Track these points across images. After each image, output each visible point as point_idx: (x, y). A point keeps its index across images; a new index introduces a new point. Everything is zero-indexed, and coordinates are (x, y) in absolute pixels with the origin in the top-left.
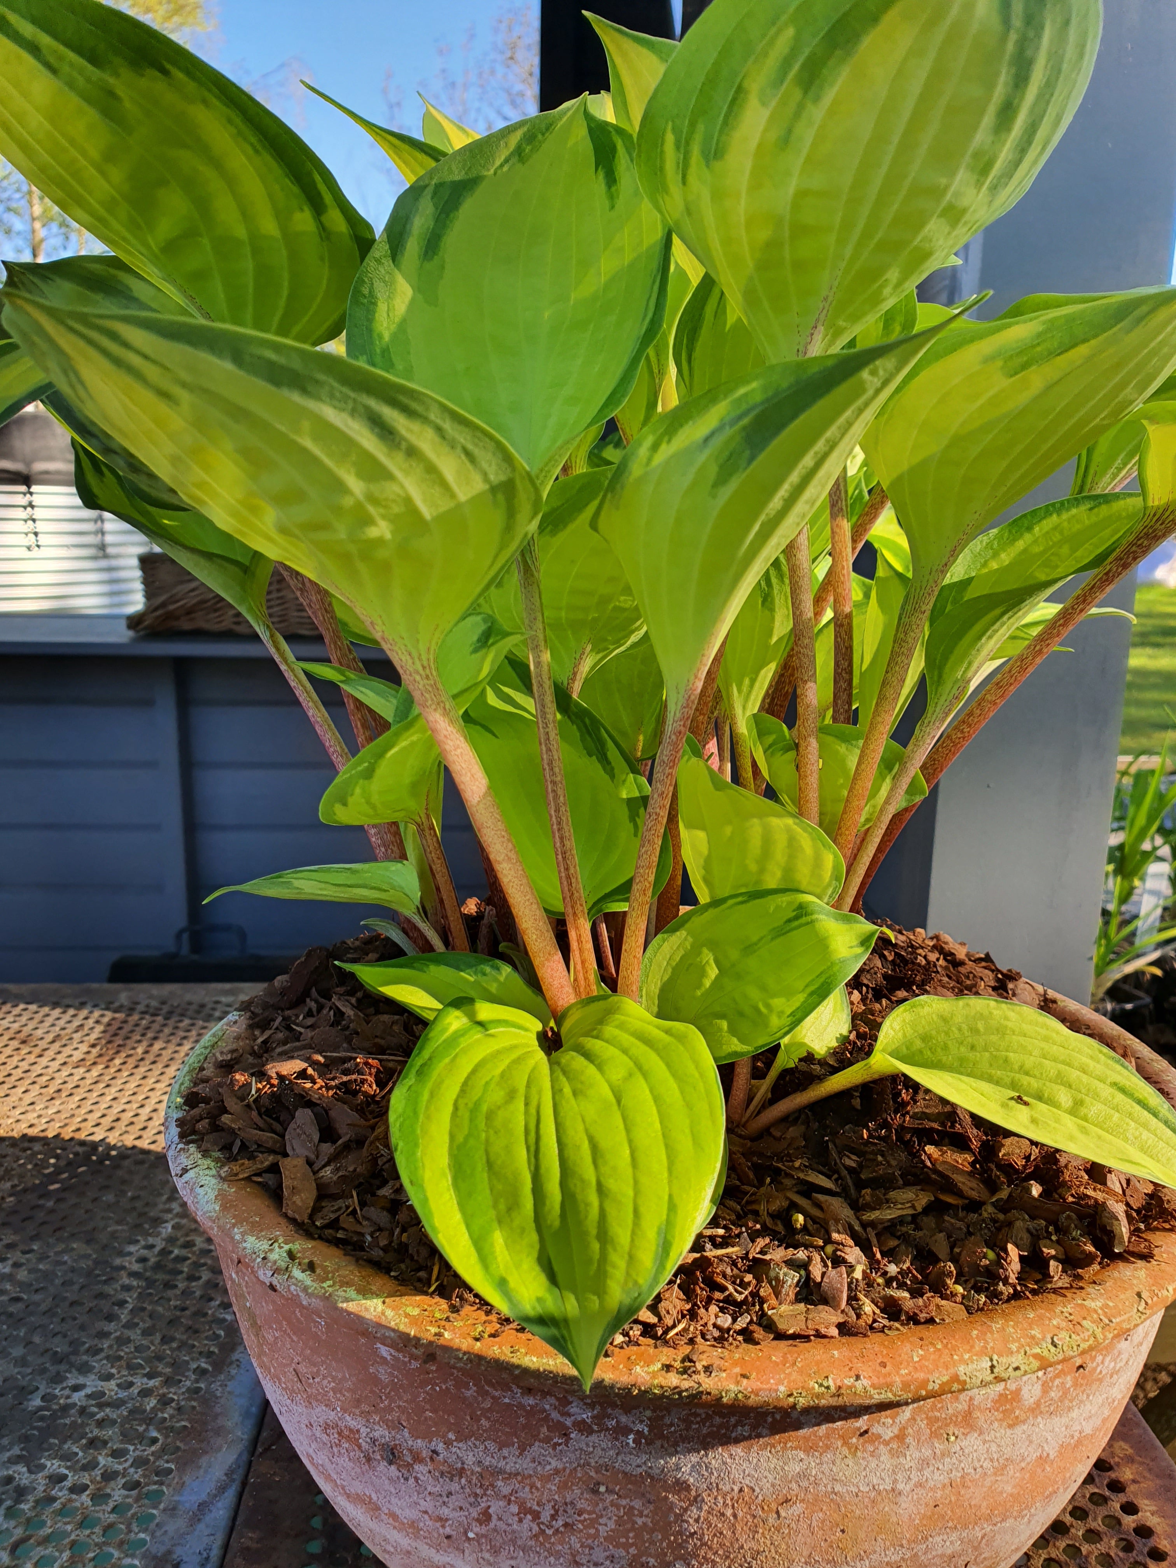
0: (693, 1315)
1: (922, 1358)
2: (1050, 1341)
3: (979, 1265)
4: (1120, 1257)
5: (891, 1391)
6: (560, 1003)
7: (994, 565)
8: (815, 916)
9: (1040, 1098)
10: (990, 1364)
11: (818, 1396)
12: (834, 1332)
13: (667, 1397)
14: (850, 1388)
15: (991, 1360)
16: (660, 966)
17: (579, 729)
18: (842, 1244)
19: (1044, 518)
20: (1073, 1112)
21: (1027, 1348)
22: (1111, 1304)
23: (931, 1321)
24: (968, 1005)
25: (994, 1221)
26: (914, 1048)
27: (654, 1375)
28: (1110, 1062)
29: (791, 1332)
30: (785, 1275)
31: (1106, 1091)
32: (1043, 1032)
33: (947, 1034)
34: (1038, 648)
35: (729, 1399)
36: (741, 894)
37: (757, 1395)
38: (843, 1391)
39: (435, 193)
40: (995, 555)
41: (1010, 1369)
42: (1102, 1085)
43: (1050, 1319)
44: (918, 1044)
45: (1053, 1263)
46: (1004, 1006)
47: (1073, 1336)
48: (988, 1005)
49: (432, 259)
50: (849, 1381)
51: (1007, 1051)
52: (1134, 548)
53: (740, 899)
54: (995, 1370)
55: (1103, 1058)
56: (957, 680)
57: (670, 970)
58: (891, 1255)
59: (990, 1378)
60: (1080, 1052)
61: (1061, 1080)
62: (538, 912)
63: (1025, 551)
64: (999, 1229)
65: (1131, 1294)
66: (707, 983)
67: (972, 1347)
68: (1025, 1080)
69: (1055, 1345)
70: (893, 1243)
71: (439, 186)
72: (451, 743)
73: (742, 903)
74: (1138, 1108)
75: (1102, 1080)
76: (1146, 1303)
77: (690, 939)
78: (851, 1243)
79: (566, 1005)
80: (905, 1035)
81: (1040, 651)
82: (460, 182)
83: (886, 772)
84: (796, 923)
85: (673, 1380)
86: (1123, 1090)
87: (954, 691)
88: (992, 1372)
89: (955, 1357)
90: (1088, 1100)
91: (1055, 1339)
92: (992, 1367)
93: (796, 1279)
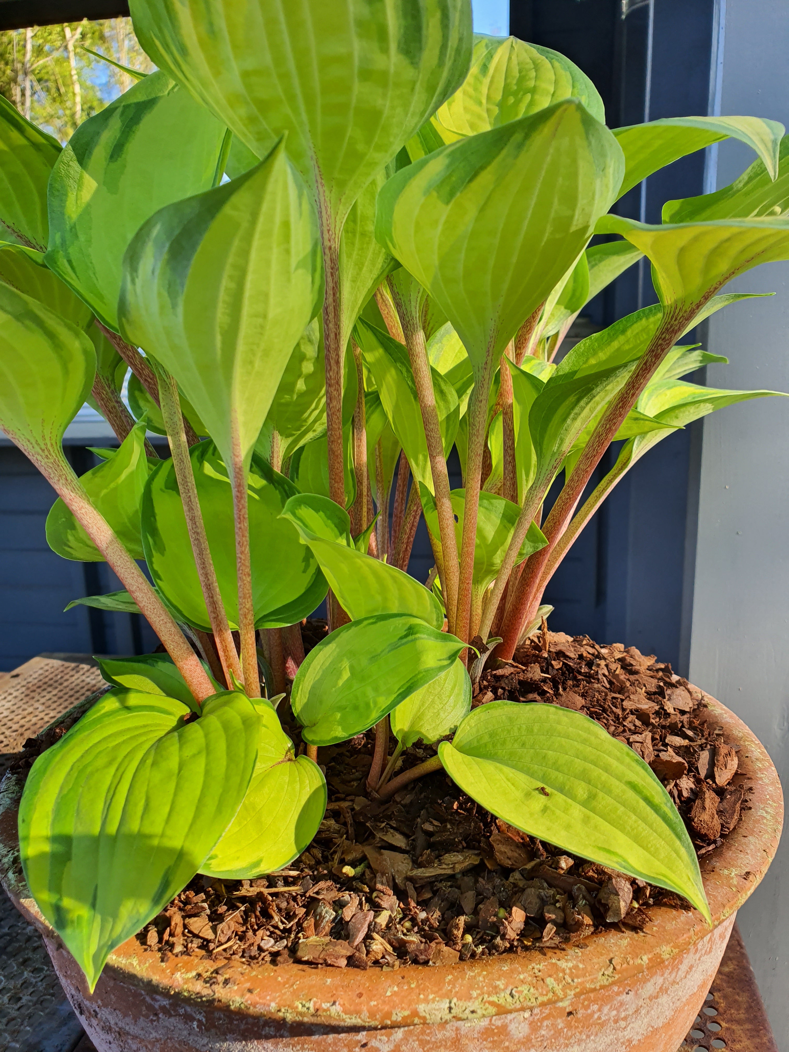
0: (242, 938)
1: (394, 994)
2: (508, 992)
3: (488, 921)
4: (615, 926)
5: (360, 1017)
6: (200, 695)
7: (593, 361)
8: (418, 635)
9: (561, 790)
10: (448, 1005)
11: (301, 1014)
12: (343, 962)
13: (193, 999)
14: (325, 1011)
15: (450, 1002)
16: (315, 669)
17: (280, 492)
18: (383, 892)
19: (636, 322)
20: (585, 804)
21: (486, 996)
22: (581, 966)
23: (426, 963)
24: (533, 709)
25: (515, 885)
26: (483, 742)
27: (186, 981)
28: (634, 764)
29: (305, 959)
30: (326, 912)
31: (618, 787)
32: (585, 735)
33: (509, 732)
34: (608, 426)
35: (235, 1007)
36: (372, 617)
37: (255, 1007)
38: (319, 1013)
39: (123, 113)
40: (595, 353)
41: (467, 1011)
42: (617, 783)
43: (520, 973)
44: (486, 739)
45: (549, 926)
46: (561, 712)
47: (532, 990)
48: (549, 710)
49: (116, 160)
50: (325, 1006)
51: (549, 749)
52: (660, 342)
53: (371, 621)
54: (452, 1011)
55: (627, 760)
56: (554, 453)
57: (321, 673)
58: (424, 904)
59: (449, 1017)
60: (609, 754)
61: (585, 777)
62: (173, 629)
63: (618, 349)
64: (515, 893)
65: (605, 959)
66: (340, 683)
67: (440, 989)
68: (554, 774)
69: (512, 995)
70: (427, 895)
71: (126, 107)
72: (76, 505)
73: (373, 623)
74: (642, 803)
75: (619, 778)
76: (614, 969)
77: (338, 650)
78: (391, 892)
79: (205, 697)
80: (478, 731)
81: (610, 428)
82: (143, 102)
83: (509, 525)
84: (405, 640)
85: (199, 987)
86: (633, 787)
87: (553, 462)
88: (450, 1012)
89: (422, 996)
90: (601, 794)
91: (513, 992)
92: (450, 1008)
93: (332, 917)
